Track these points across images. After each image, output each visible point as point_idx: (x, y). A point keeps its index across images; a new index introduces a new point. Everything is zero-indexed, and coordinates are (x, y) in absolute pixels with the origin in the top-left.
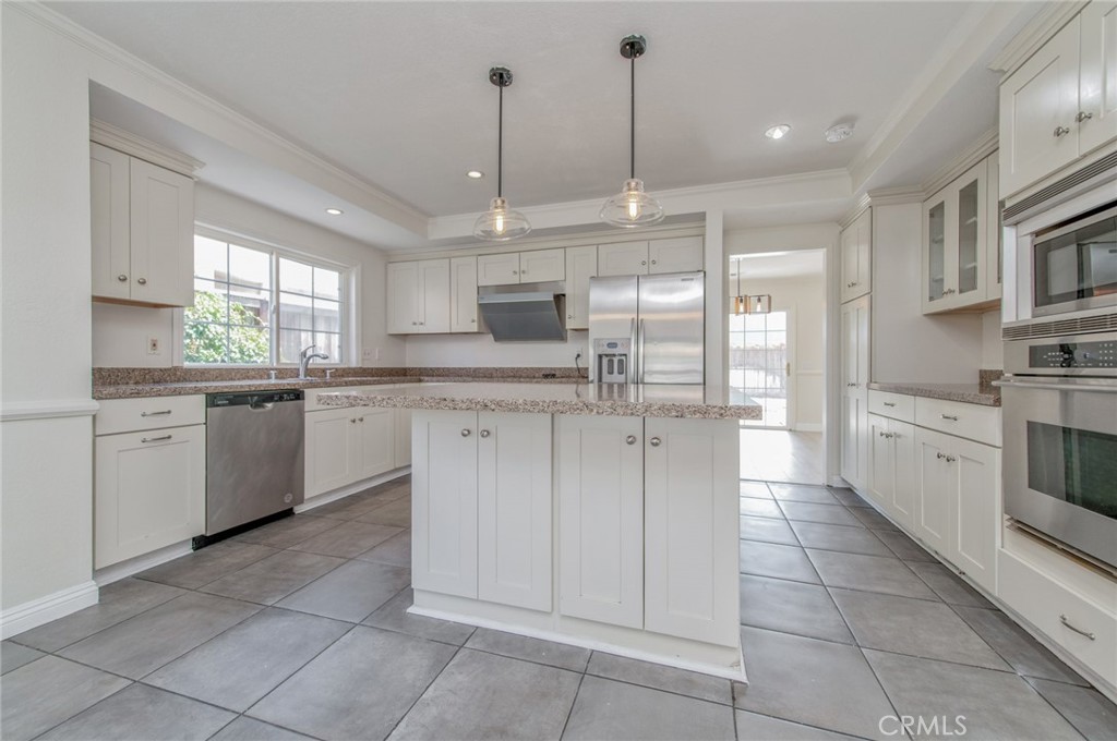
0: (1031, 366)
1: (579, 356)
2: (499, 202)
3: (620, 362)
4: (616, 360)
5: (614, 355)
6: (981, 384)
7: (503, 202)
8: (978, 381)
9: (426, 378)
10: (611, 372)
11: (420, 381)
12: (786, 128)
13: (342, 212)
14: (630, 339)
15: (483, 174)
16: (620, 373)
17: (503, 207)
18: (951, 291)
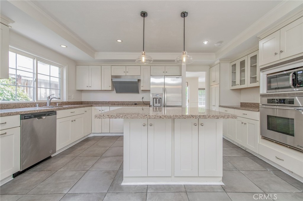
0: (268, 103)
1: (143, 98)
2: (143, 52)
3: (159, 100)
4: (158, 99)
5: (157, 98)
6: (241, 106)
7: (145, 53)
8: (240, 105)
9: (94, 105)
10: (156, 103)
11: (92, 106)
12: (207, 42)
13: (67, 47)
14: (163, 94)
15: (122, 41)
16: (159, 103)
17: (144, 54)
18: (238, 85)
